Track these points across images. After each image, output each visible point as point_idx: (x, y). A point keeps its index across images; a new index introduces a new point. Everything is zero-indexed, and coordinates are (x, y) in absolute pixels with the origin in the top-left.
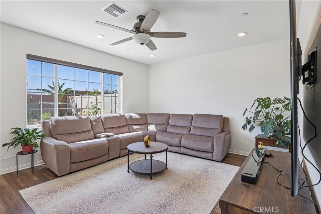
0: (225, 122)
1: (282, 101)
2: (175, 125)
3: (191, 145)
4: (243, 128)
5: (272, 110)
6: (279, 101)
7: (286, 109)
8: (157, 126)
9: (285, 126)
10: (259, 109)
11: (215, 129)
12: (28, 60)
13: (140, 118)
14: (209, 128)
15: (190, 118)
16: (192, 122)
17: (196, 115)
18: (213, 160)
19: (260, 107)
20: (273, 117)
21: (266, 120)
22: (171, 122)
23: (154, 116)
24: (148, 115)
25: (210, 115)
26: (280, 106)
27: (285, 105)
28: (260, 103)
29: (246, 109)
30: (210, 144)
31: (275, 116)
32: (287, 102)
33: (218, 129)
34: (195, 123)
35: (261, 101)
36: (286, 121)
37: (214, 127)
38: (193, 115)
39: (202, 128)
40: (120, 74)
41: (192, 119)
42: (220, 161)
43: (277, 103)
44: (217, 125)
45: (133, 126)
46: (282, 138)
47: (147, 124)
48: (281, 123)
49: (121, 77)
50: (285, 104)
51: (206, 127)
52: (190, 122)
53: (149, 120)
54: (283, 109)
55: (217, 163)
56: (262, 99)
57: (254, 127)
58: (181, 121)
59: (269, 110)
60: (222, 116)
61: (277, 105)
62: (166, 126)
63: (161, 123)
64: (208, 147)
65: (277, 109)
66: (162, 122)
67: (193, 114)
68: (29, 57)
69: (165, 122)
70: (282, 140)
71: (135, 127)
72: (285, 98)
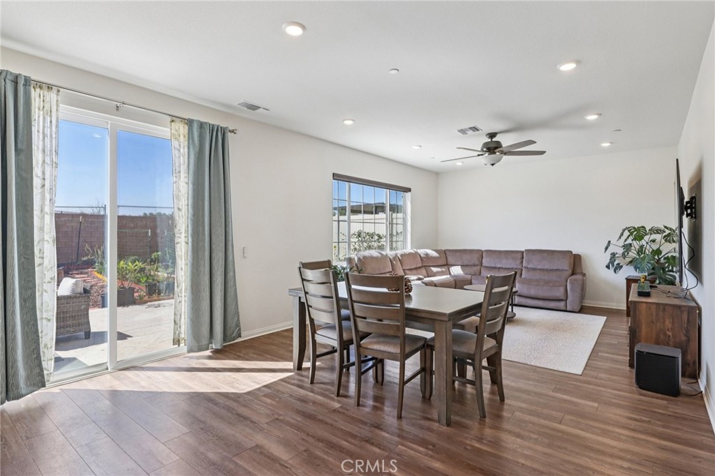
0: (576, 261)
1: (660, 230)
2: (493, 265)
3: (533, 292)
4: (608, 267)
5: (647, 243)
6: (658, 231)
7: (666, 241)
8: (465, 268)
9: (666, 263)
10: (629, 241)
11: (562, 270)
12: (334, 181)
13: (438, 257)
14: (552, 270)
15: (519, 256)
16: (522, 262)
17: (528, 251)
18: (566, 311)
19: (631, 238)
20: (648, 251)
21: (639, 255)
22: (486, 262)
23: (458, 254)
24: (447, 253)
25: (553, 252)
26: (658, 237)
27: (665, 237)
28: (631, 234)
29: (609, 242)
30: (562, 290)
31: (651, 250)
32: (667, 232)
33: (567, 270)
34: (529, 262)
35: (634, 232)
36: (666, 256)
37: (560, 268)
38: (523, 252)
39: (540, 269)
40: (409, 190)
41: (523, 258)
42: (577, 311)
43: (655, 233)
44: (565, 265)
45: (432, 268)
46: (663, 276)
47: (447, 265)
48: (660, 259)
49: (408, 195)
50: (664, 234)
51: (547, 267)
52: (520, 261)
53: (451, 260)
54: (663, 241)
55: (573, 314)
56: (634, 228)
57: (622, 267)
58: (504, 261)
59: (643, 242)
60: (571, 252)
61: (654, 236)
62: (478, 267)
63: (470, 264)
64: (559, 293)
65: (654, 241)
66: (472, 262)
67: (523, 250)
68: (336, 176)
69: (477, 263)
70: (662, 279)
71: (435, 270)
72: (666, 227)
